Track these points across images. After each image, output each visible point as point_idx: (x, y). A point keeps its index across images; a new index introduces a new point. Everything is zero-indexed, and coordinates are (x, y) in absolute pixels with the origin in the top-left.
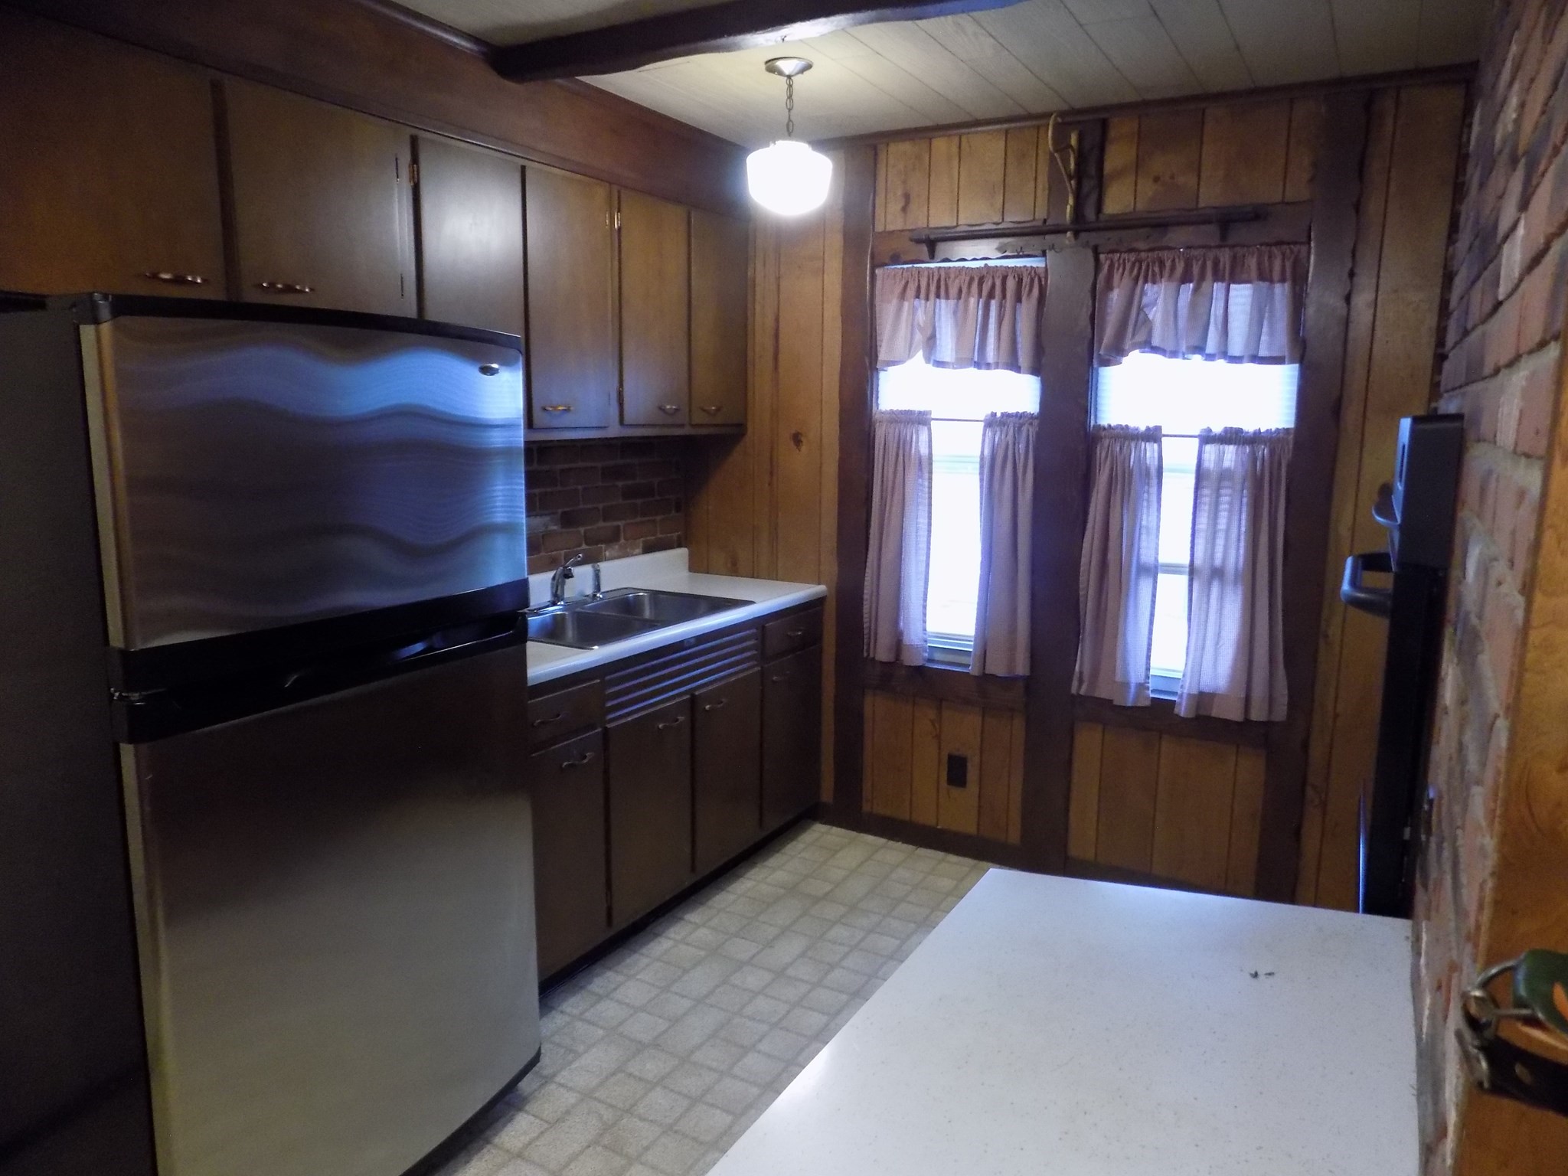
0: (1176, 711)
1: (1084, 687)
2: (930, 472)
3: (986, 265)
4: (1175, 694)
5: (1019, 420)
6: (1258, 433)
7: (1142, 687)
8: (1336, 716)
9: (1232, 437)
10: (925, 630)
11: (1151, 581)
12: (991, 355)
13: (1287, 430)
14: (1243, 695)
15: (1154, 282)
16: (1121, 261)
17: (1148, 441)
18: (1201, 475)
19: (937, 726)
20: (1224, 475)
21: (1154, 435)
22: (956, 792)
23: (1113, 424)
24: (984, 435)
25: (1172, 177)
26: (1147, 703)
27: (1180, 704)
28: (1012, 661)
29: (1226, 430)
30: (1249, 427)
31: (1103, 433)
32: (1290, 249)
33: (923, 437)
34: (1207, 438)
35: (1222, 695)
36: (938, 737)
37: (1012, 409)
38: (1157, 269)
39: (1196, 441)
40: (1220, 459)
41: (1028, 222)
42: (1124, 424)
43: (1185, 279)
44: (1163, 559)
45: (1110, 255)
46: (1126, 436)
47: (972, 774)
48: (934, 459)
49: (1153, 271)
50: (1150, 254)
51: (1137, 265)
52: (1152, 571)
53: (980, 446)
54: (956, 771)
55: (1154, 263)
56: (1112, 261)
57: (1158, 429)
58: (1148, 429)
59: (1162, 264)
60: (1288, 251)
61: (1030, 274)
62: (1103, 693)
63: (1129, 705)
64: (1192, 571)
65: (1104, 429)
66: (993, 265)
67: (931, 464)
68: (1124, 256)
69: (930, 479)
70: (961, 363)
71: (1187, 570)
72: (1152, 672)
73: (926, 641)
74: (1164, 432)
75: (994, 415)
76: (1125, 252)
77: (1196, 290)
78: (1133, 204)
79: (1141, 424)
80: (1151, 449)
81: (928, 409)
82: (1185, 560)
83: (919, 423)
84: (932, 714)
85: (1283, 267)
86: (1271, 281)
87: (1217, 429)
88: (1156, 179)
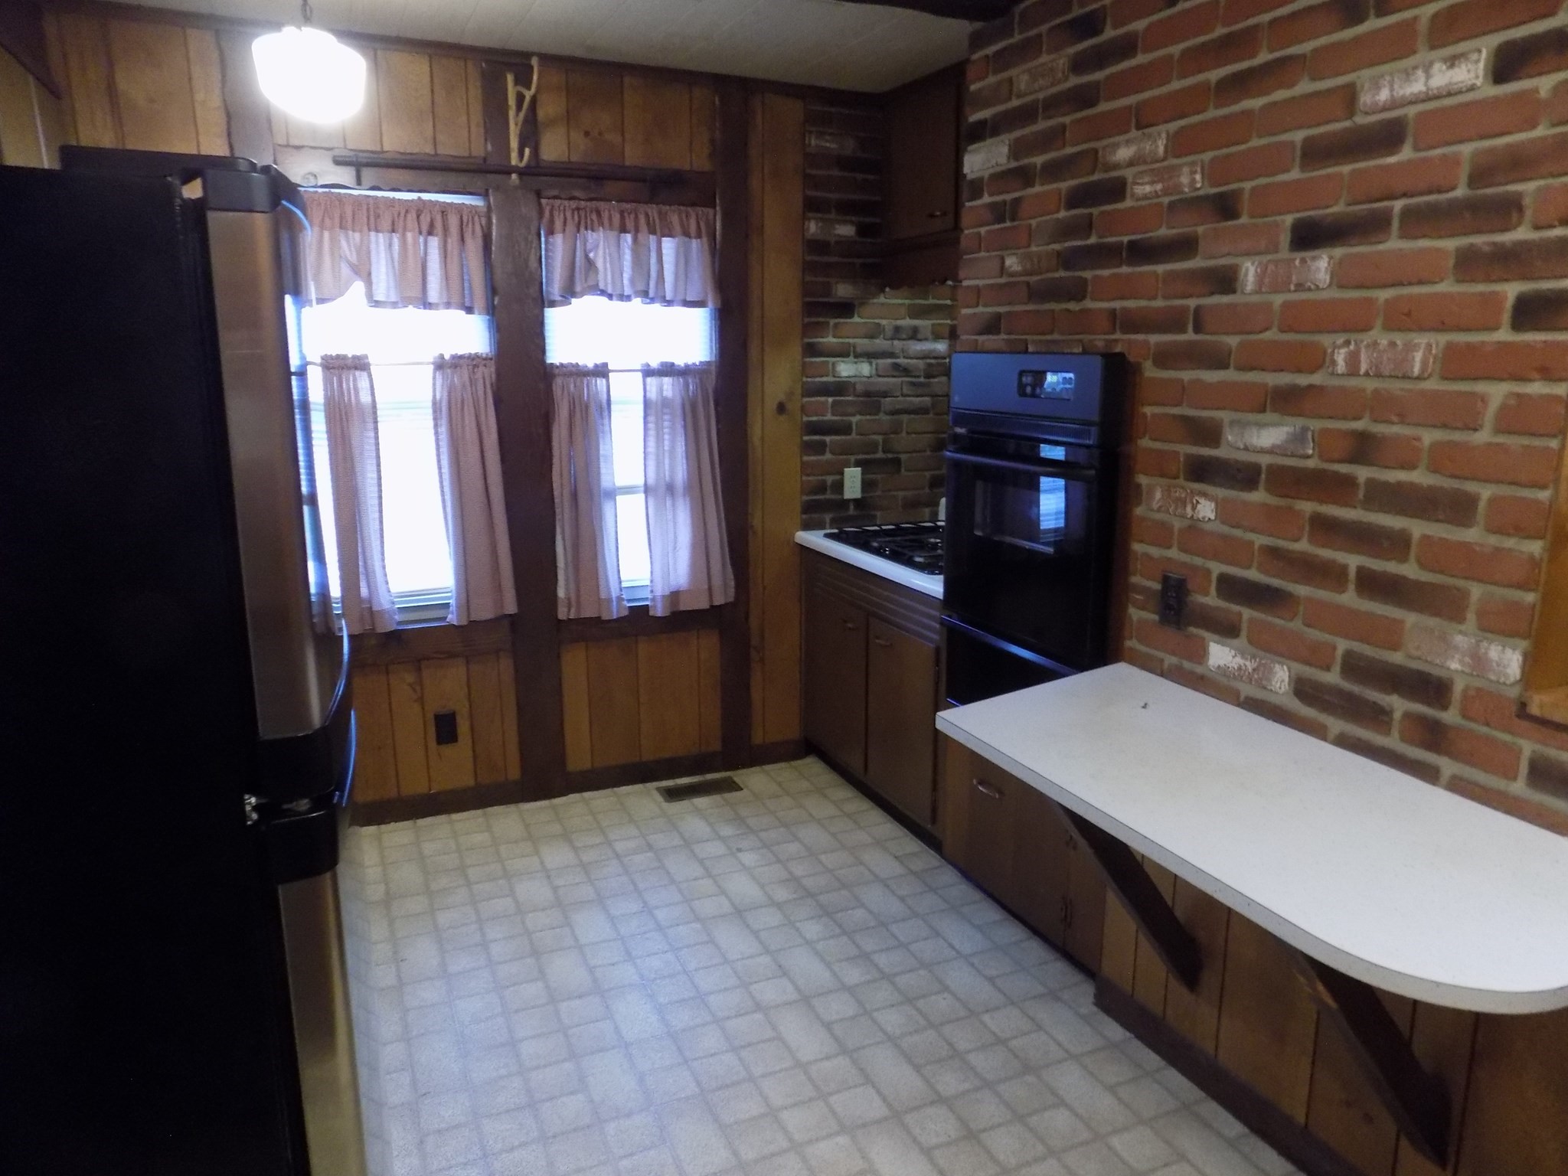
0: (651, 613)
1: (573, 610)
2: (376, 422)
3: (419, 198)
4: (647, 599)
5: (473, 361)
6: (687, 366)
7: (620, 599)
8: (764, 588)
9: (667, 370)
10: (389, 592)
11: (613, 503)
12: (434, 293)
13: (708, 363)
14: (706, 587)
15: (593, 230)
16: (562, 208)
17: (598, 376)
18: (647, 403)
19: (418, 688)
20: (665, 403)
21: (602, 371)
22: (448, 750)
23: (565, 362)
24: (434, 378)
25: (600, 134)
26: (625, 613)
27: (655, 607)
28: (499, 601)
29: (663, 364)
30: (680, 361)
31: (557, 371)
32: (702, 211)
33: (363, 383)
34: (648, 372)
35: (686, 591)
36: (421, 700)
37: (462, 351)
38: (594, 217)
39: (640, 374)
40: (661, 390)
41: (464, 157)
42: (574, 362)
43: (623, 230)
44: (619, 482)
45: (551, 201)
46: (578, 373)
47: (463, 727)
48: (378, 406)
49: (592, 220)
50: (588, 203)
51: (576, 213)
52: (611, 494)
53: (431, 390)
54: (446, 729)
55: (591, 212)
56: (553, 206)
57: (605, 365)
58: (596, 366)
59: (599, 213)
60: (700, 212)
61: (471, 212)
62: (588, 613)
63: (615, 617)
64: (647, 490)
65: (557, 367)
66: (427, 199)
67: (375, 413)
68: (566, 203)
69: (376, 429)
70: (404, 301)
71: (642, 489)
72: (624, 585)
73: (393, 603)
74: (610, 367)
75: (442, 356)
76: (566, 199)
77: (635, 240)
78: (567, 154)
79: (589, 361)
80: (601, 382)
81: (364, 353)
82: (641, 482)
83: (356, 368)
84: (410, 678)
85: (698, 223)
86: (690, 237)
87: (654, 364)
88: (587, 134)
